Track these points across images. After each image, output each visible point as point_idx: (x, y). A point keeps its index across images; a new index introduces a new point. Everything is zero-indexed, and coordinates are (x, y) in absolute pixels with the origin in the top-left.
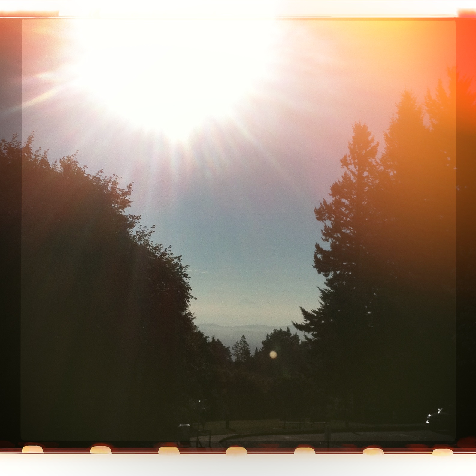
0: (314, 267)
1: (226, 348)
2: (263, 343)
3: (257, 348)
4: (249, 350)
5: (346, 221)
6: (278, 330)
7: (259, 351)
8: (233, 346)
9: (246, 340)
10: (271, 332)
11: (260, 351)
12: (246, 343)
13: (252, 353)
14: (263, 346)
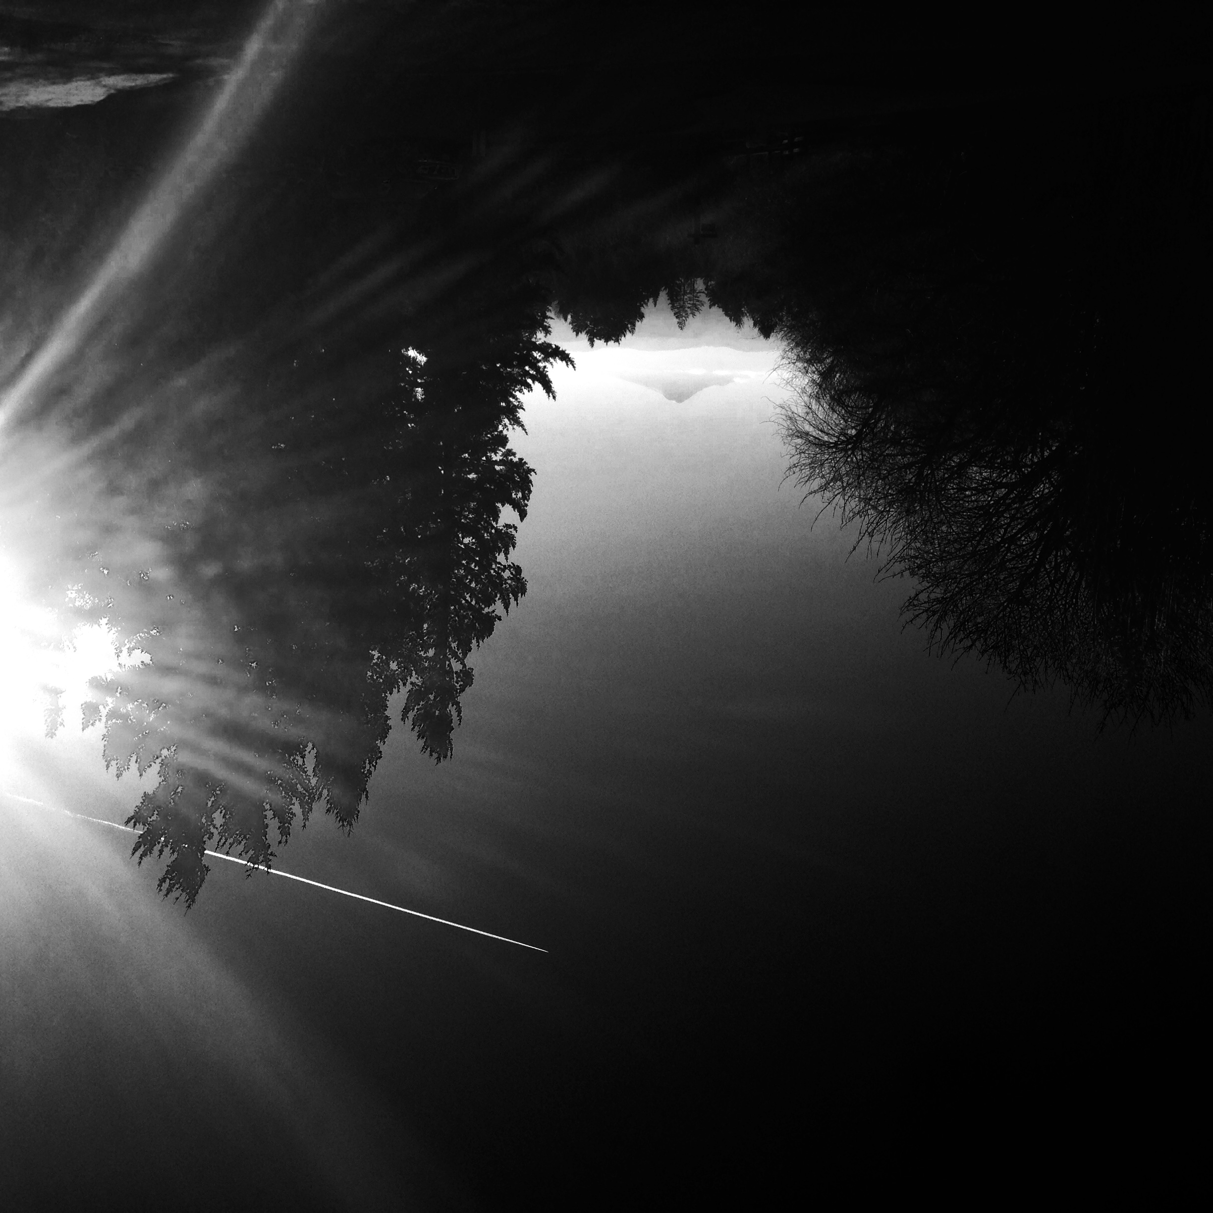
0: (533, 470)
1: (716, 305)
2: (642, 316)
3: (655, 306)
4: (669, 302)
5: (471, 560)
6: (612, 342)
7: (651, 300)
8: (702, 308)
9: (678, 320)
10: (625, 336)
11: (648, 301)
12: (675, 314)
13: (663, 297)
14: (642, 309)
